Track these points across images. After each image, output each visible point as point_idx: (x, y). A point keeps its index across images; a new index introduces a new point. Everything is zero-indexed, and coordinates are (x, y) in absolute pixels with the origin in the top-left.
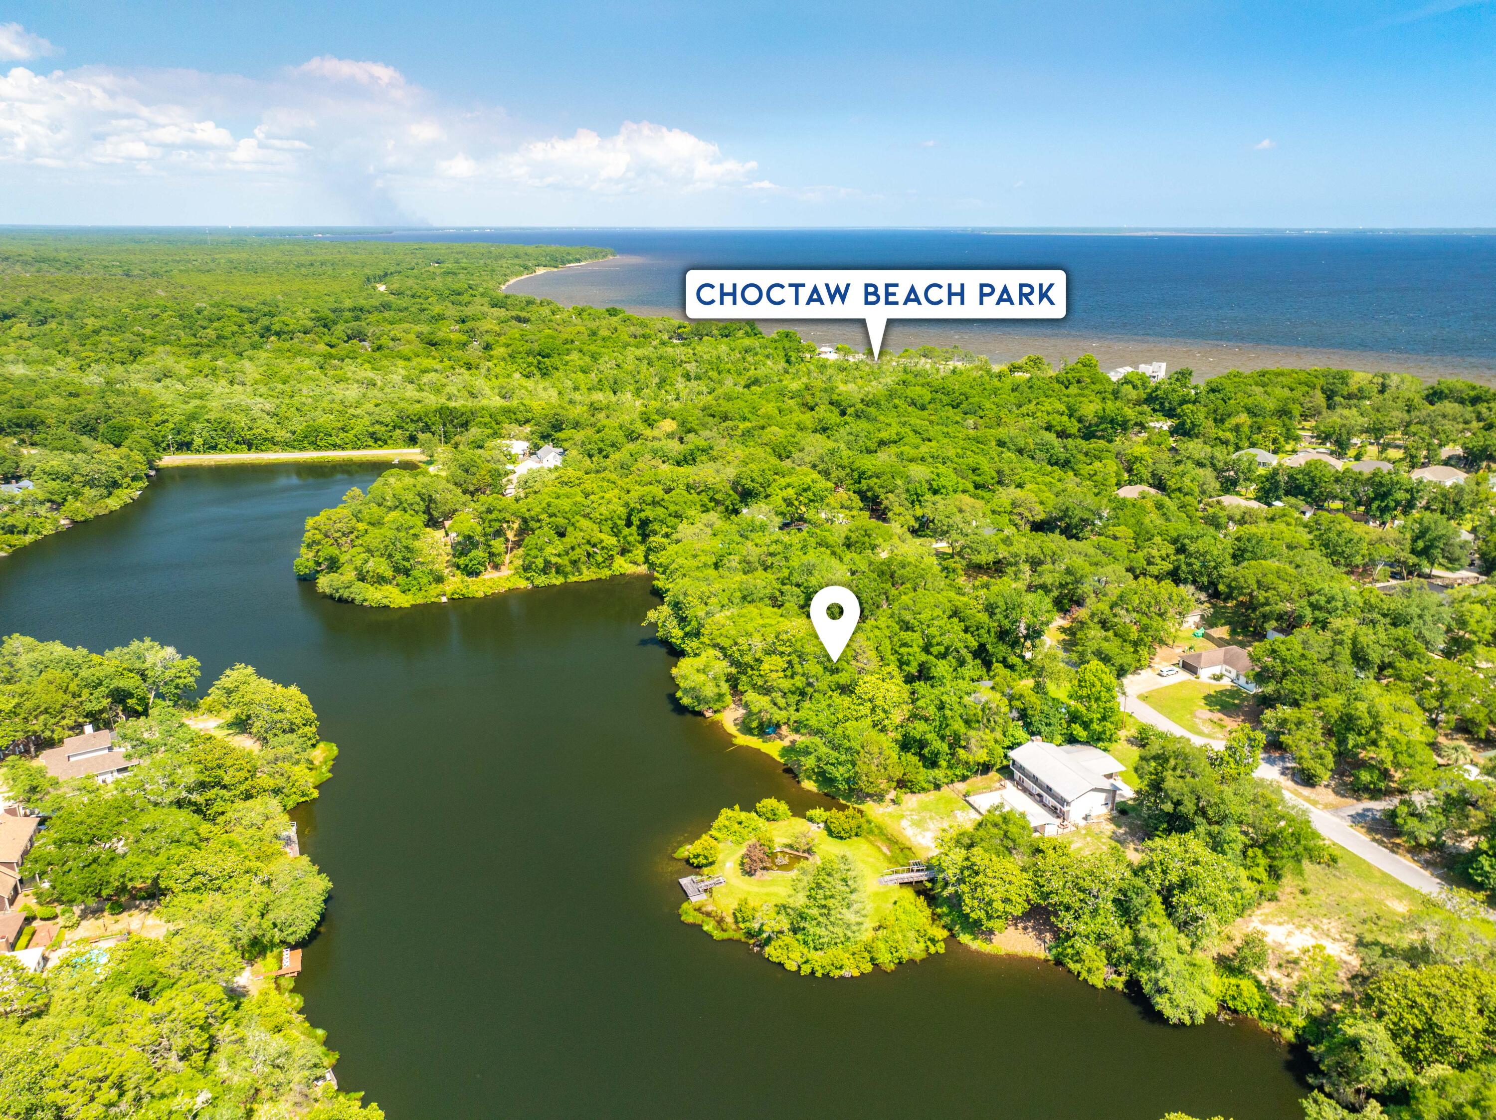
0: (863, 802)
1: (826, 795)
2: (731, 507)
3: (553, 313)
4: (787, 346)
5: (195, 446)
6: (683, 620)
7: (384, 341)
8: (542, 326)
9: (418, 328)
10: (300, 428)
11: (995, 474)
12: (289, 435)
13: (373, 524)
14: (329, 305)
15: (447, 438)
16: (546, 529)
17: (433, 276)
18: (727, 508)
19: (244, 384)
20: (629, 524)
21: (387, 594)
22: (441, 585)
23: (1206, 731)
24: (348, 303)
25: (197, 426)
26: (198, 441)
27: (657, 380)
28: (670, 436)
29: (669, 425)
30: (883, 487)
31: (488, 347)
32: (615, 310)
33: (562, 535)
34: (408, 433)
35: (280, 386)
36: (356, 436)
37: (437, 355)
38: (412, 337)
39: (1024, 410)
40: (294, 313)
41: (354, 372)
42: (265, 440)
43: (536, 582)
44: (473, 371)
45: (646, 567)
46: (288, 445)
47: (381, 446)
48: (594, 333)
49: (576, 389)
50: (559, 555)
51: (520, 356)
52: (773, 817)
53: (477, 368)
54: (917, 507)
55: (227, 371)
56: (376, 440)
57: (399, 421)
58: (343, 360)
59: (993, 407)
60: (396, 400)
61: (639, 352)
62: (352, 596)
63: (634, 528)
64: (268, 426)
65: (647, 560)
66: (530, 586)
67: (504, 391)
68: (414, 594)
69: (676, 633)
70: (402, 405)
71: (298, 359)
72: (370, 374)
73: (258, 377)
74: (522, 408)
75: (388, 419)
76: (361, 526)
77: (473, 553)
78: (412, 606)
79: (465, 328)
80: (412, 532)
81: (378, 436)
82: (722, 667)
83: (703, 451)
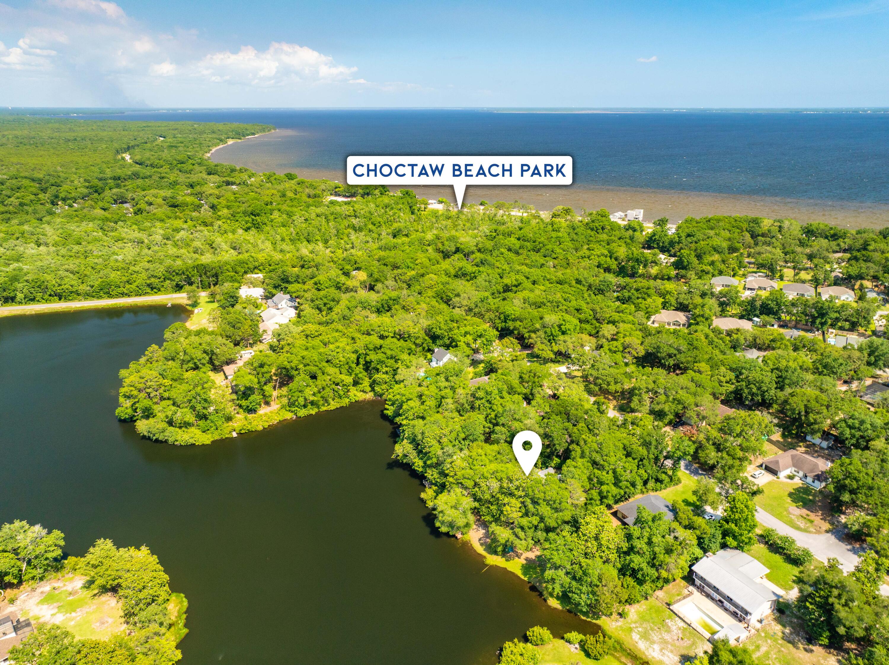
0: (598, 618)
1: (569, 611)
2: (426, 348)
3: (250, 177)
4: (410, 201)
5: (18, 299)
6: (421, 452)
7: (143, 205)
8: (246, 190)
9: (163, 193)
10: (96, 284)
11: (591, 313)
12: (89, 288)
13: (176, 380)
14: (96, 175)
15: (204, 286)
16: (303, 375)
17: (161, 148)
18: (424, 348)
19: (47, 245)
20: (358, 364)
21: (192, 435)
22: (230, 423)
23: (802, 526)
24: (109, 173)
25: (19, 286)
26: (20, 296)
27: (334, 231)
28: (363, 284)
29: (362, 276)
30: (525, 328)
31: (213, 207)
32: (291, 175)
33: (314, 377)
34: (175, 283)
35: (76, 248)
36: (138, 287)
37: (181, 215)
38: (160, 201)
39: (580, 253)
40: (72, 182)
41: (126, 233)
42: (71, 292)
43: (299, 414)
44: (209, 228)
45: (372, 394)
46: (88, 296)
47: (156, 293)
48: (284, 195)
49: (283, 240)
50: (314, 394)
51: (239, 215)
52: (540, 643)
53: (212, 225)
54: (553, 344)
55: (32, 234)
56: (152, 289)
57: (167, 274)
58: (116, 223)
59: (561, 251)
60: (162, 257)
61: (319, 210)
62: (166, 438)
63: (361, 366)
64: (73, 283)
65: (373, 390)
66: (295, 417)
67: (234, 245)
68: (212, 433)
69: (418, 464)
70: (168, 262)
71: (84, 223)
72: (137, 235)
73: (57, 239)
74: (251, 259)
75: (160, 274)
76: (167, 382)
77: (252, 398)
78: (212, 442)
79: (195, 192)
80: (205, 385)
81: (154, 286)
82: (468, 503)
83: (394, 300)
